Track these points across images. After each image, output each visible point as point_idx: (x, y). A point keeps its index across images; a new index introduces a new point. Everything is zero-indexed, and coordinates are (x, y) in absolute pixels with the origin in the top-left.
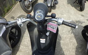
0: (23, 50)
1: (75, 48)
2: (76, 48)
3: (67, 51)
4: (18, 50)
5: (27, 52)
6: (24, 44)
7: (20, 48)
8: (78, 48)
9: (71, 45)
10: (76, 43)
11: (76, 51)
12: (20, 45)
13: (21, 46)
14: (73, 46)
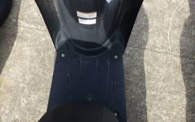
0: (29, 36)
1: (182, 24)
2: (185, 25)
3: (159, 35)
4: (14, 36)
5: (43, 39)
6: (29, 16)
7: (21, 29)
8: (191, 25)
9: (170, 16)
10: (187, 9)
11: (183, 35)
12: (17, 19)
13: (19, 21)
14: (178, 20)
